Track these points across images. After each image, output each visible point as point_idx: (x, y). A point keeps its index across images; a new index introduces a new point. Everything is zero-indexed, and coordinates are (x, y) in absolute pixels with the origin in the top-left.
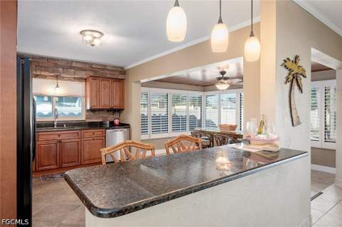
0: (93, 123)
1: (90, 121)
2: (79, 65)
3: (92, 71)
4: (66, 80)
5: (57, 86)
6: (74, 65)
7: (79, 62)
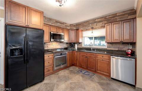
0: (112, 50)
1: (109, 49)
2: (99, 20)
3: (106, 20)
4: (97, 29)
5: (92, 32)
6: (96, 20)
7: (99, 18)
